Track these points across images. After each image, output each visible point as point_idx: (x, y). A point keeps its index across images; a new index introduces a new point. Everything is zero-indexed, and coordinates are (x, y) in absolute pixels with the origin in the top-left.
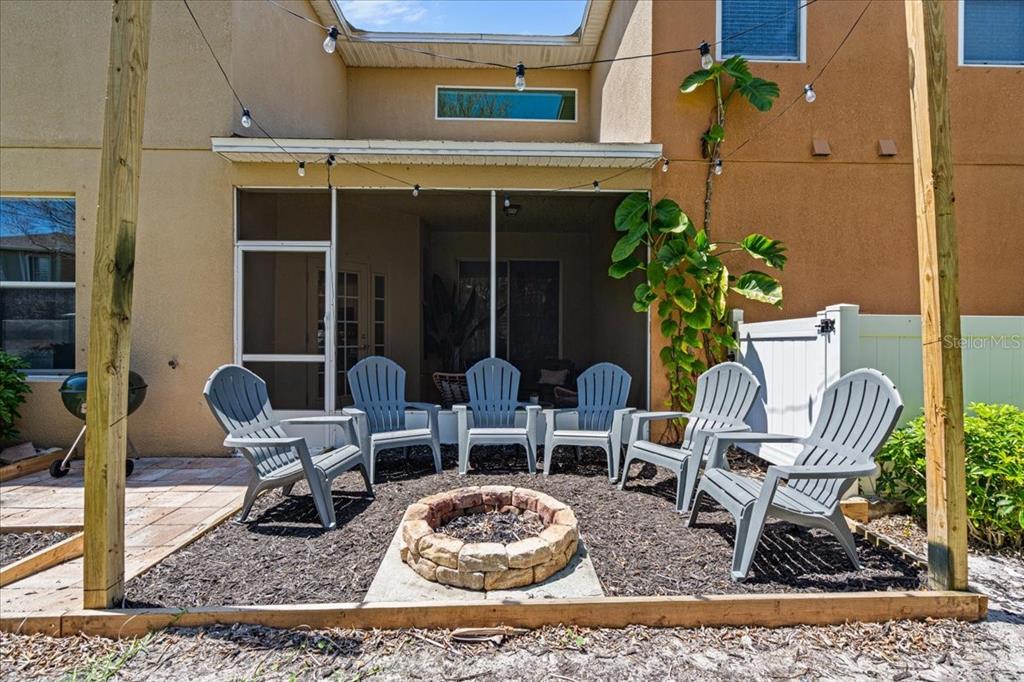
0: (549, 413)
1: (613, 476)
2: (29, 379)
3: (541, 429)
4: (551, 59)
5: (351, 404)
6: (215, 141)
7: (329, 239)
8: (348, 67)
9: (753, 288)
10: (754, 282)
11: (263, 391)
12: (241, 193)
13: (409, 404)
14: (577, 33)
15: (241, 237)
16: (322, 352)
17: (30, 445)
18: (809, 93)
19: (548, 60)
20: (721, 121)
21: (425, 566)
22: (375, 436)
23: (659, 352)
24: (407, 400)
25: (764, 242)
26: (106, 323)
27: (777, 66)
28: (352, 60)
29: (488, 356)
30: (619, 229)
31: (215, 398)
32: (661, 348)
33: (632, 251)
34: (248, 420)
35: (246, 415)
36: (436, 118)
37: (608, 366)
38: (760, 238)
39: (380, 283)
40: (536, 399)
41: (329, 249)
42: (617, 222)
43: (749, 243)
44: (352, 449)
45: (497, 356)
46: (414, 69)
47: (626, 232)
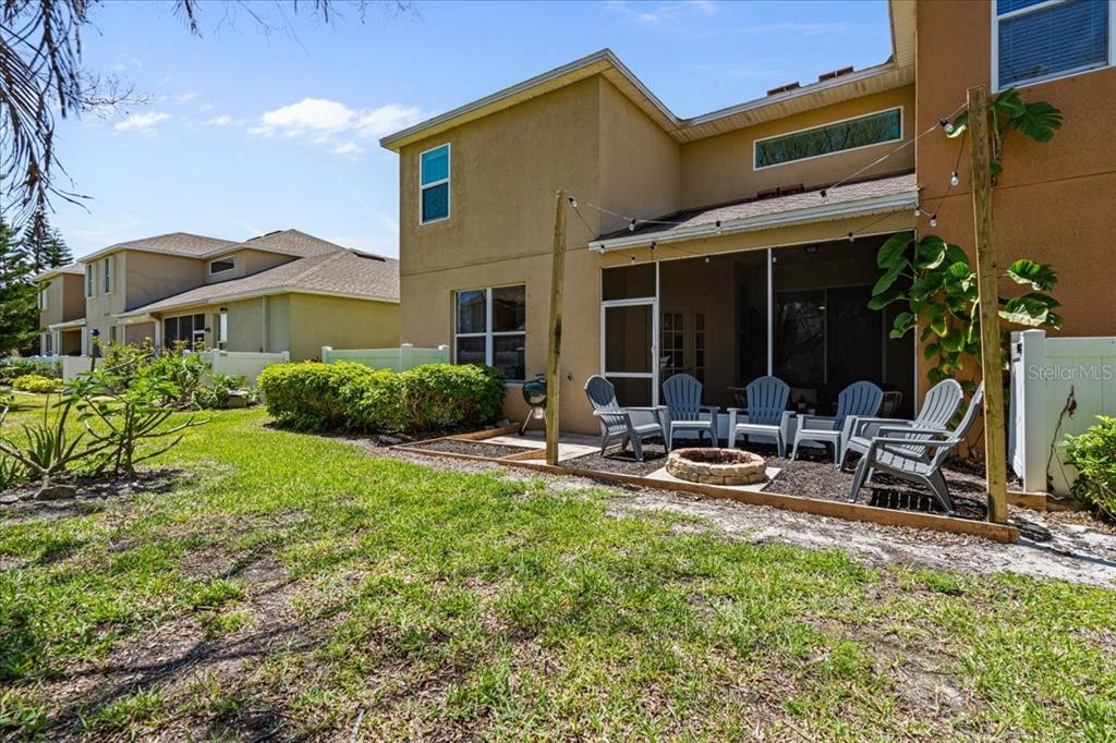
0: (800, 418)
1: (838, 462)
2: (508, 385)
3: (792, 430)
4: (867, 88)
5: (665, 404)
6: (590, 244)
7: (654, 295)
8: (681, 145)
9: (1022, 311)
10: (1023, 306)
11: (612, 391)
12: (604, 270)
13: (703, 407)
14: (891, 60)
15: (604, 299)
16: (651, 371)
17: (507, 421)
18: (954, 179)
19: (864, 89)
20: (997, 152)
21: (674, 471)
22: (673, 422)
23: (926, 373)
24: (702, 403)
25: (1032, 267)
26: (553, 355)
27: (1073, 79)
28: (683, 140)
29: (766, 374)
30: (881, 266)
31: (589, 392)
32: (929, 369)
33: (889, 285)
34: (605, 405)
35: (604, 403)
36: (755, 169)
37: (866, 384)
38: (1028, 264)
39: (701, 318)
40: (813, 411)
41: (654, 302)
42: (879, 261)
43: (1018, 269)
44: (657, 425)
45: (774, 375)
46: (735, 132)
47: (886, 270)
